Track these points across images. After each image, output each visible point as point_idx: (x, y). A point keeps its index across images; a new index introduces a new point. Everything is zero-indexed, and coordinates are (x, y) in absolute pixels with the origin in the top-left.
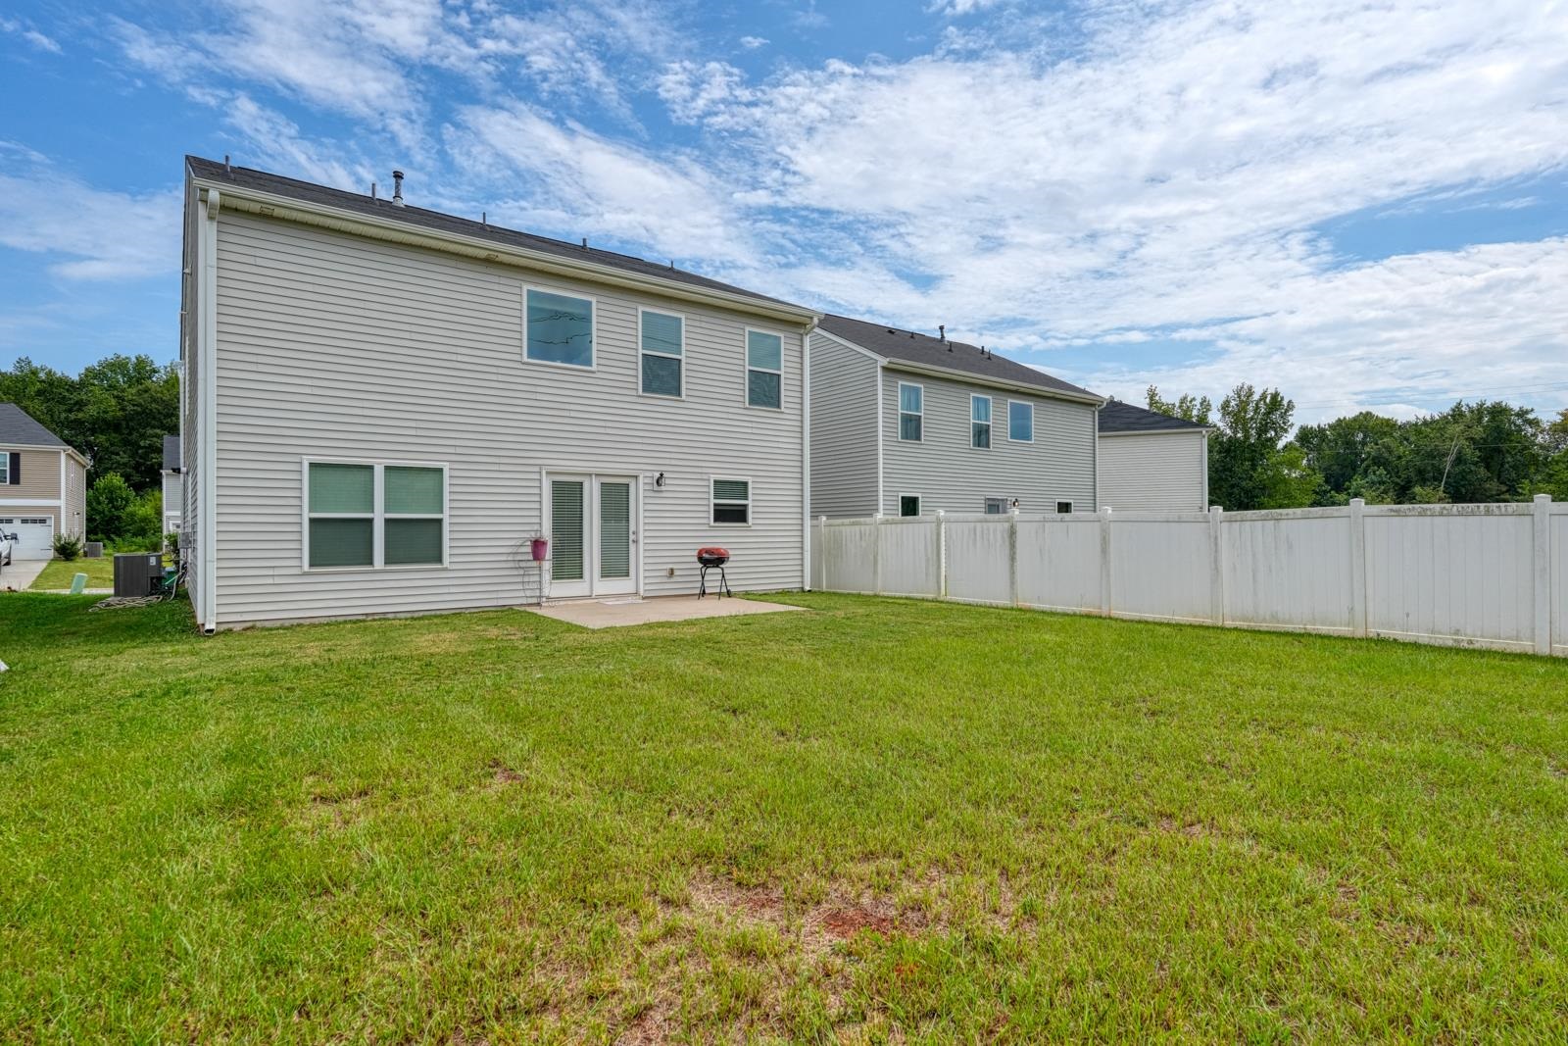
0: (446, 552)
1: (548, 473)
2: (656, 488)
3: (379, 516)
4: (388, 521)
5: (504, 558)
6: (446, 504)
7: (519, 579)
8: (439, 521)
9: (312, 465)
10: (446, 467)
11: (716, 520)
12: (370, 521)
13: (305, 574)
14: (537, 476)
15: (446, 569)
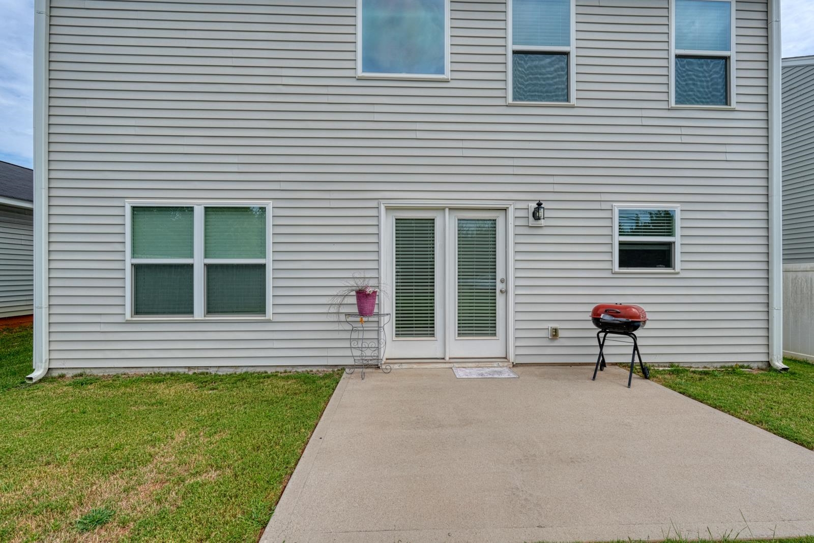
0: (269, 301)
1: (388, 209)
2: (532, 222)
3: (199, 262)
4: (209, 267)
5: (325, 310)
6: (270, 248)
7: (347, 335)
8: (263, 267)
9: (135, 209)
10: (269, 206)
11: (622, 264)
12: (190, 267)
13: (128, 322)
14: (374, 213)
15: (269, 321)
